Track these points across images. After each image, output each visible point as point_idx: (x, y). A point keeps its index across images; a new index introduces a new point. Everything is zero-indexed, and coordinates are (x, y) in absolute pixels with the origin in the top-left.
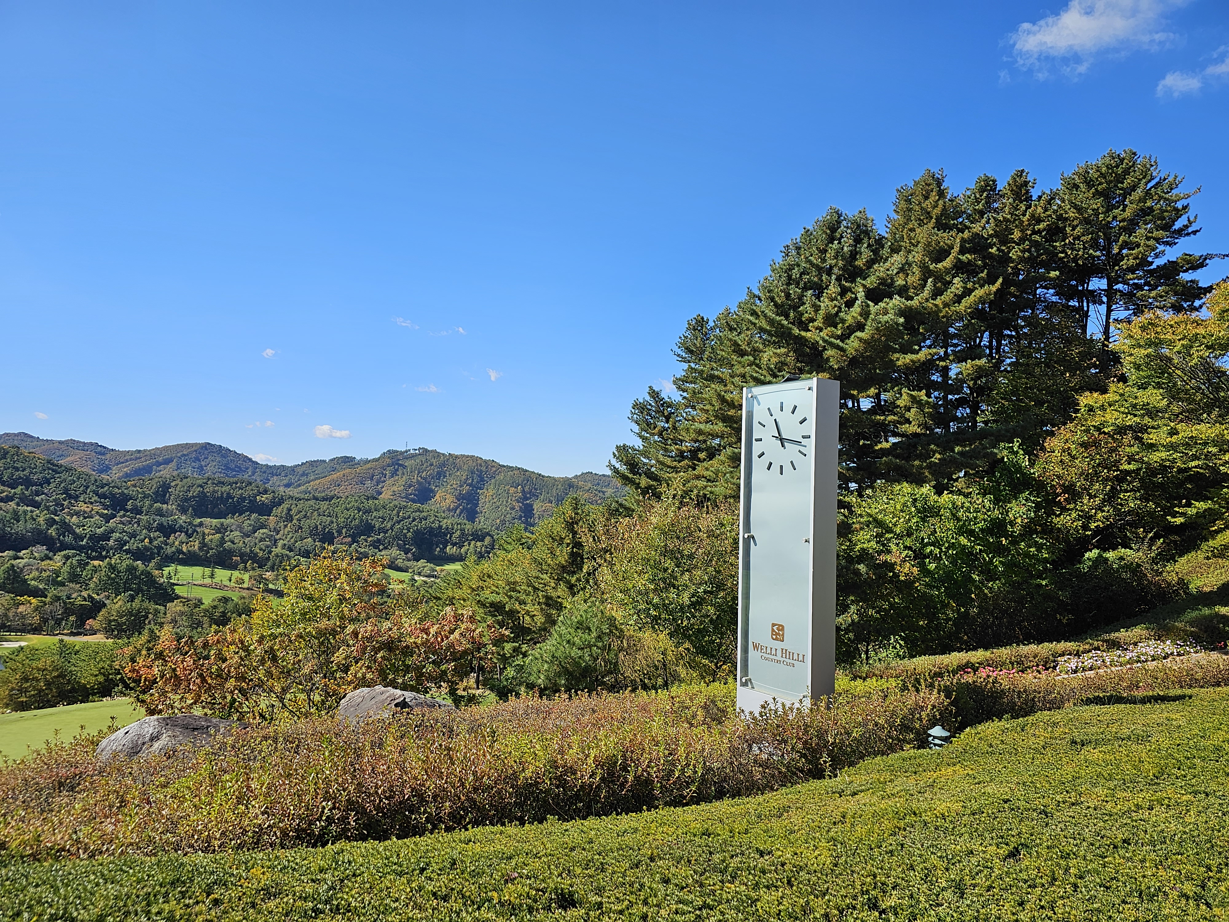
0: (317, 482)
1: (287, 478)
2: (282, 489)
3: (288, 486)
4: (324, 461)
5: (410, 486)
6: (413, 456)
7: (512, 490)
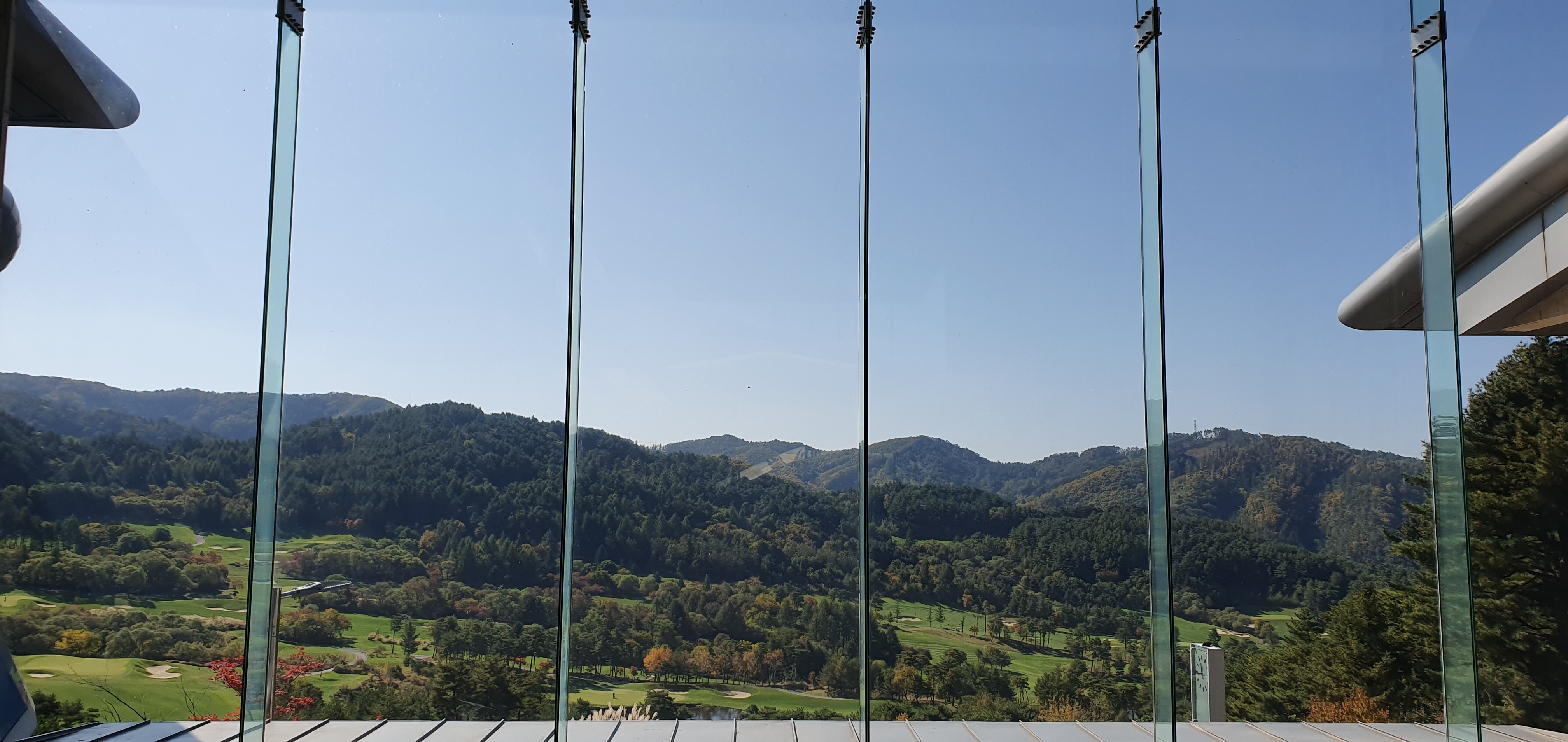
0: (1068, 485)
1: (1027, 481)
2: (1020, 497)
3: (1027, 492)
4: (1076, 455)
5: (1204, 488)
6: (1207, 442)
7: (1376, 490)
